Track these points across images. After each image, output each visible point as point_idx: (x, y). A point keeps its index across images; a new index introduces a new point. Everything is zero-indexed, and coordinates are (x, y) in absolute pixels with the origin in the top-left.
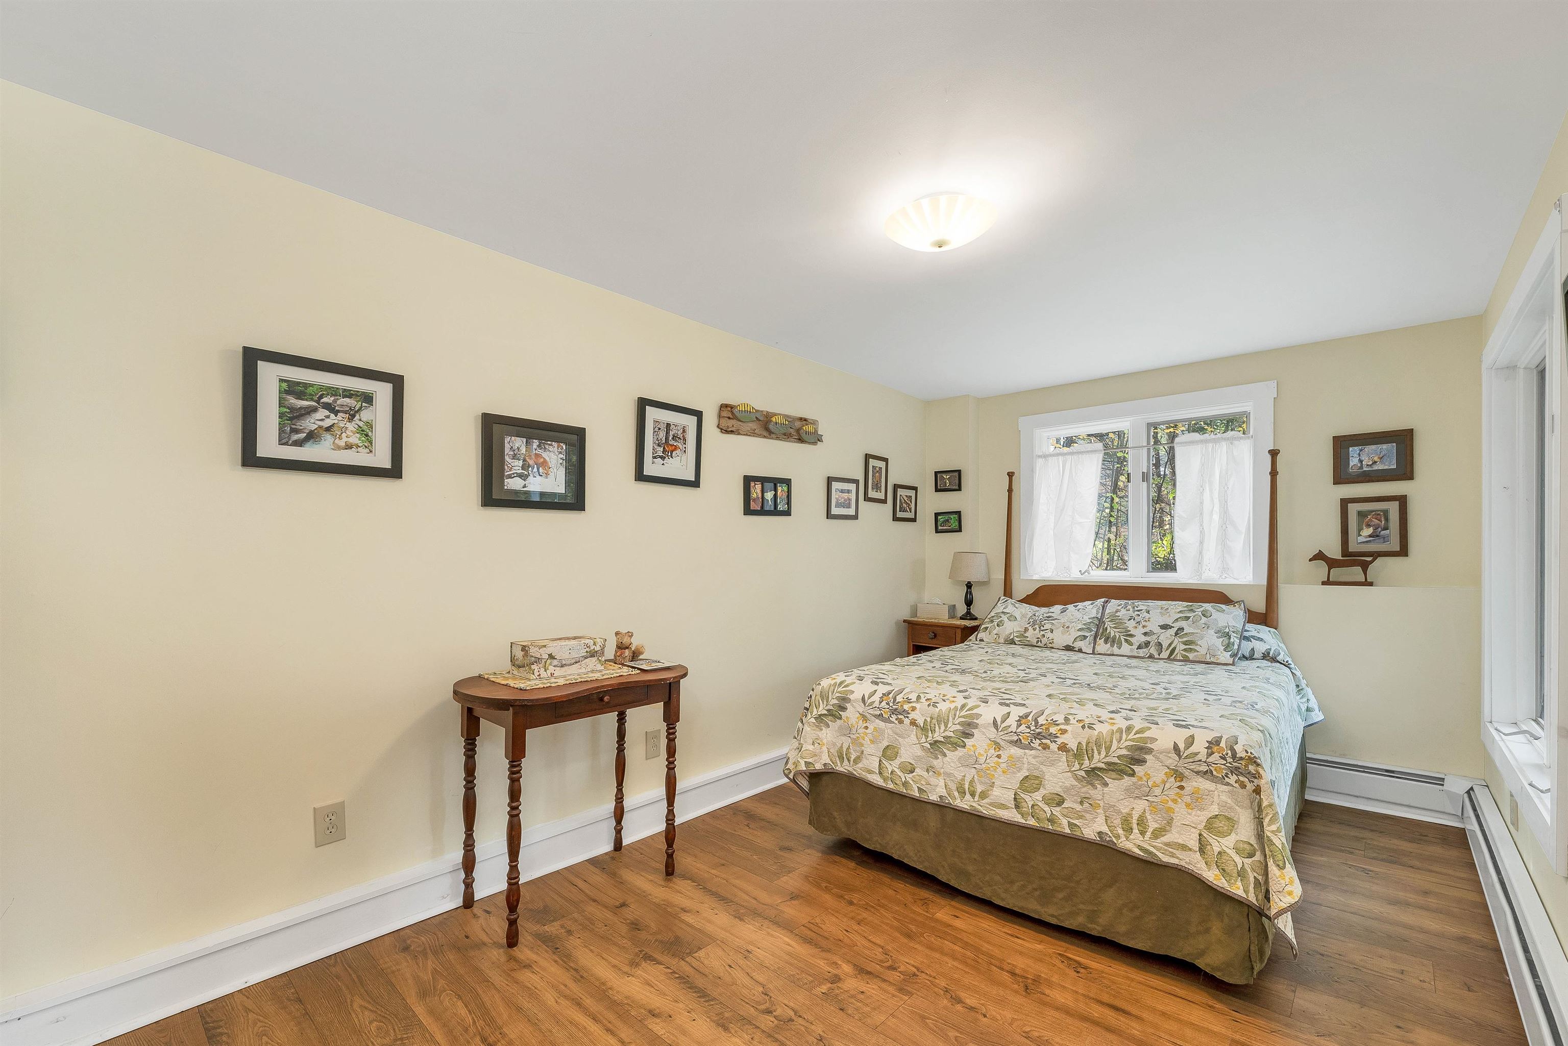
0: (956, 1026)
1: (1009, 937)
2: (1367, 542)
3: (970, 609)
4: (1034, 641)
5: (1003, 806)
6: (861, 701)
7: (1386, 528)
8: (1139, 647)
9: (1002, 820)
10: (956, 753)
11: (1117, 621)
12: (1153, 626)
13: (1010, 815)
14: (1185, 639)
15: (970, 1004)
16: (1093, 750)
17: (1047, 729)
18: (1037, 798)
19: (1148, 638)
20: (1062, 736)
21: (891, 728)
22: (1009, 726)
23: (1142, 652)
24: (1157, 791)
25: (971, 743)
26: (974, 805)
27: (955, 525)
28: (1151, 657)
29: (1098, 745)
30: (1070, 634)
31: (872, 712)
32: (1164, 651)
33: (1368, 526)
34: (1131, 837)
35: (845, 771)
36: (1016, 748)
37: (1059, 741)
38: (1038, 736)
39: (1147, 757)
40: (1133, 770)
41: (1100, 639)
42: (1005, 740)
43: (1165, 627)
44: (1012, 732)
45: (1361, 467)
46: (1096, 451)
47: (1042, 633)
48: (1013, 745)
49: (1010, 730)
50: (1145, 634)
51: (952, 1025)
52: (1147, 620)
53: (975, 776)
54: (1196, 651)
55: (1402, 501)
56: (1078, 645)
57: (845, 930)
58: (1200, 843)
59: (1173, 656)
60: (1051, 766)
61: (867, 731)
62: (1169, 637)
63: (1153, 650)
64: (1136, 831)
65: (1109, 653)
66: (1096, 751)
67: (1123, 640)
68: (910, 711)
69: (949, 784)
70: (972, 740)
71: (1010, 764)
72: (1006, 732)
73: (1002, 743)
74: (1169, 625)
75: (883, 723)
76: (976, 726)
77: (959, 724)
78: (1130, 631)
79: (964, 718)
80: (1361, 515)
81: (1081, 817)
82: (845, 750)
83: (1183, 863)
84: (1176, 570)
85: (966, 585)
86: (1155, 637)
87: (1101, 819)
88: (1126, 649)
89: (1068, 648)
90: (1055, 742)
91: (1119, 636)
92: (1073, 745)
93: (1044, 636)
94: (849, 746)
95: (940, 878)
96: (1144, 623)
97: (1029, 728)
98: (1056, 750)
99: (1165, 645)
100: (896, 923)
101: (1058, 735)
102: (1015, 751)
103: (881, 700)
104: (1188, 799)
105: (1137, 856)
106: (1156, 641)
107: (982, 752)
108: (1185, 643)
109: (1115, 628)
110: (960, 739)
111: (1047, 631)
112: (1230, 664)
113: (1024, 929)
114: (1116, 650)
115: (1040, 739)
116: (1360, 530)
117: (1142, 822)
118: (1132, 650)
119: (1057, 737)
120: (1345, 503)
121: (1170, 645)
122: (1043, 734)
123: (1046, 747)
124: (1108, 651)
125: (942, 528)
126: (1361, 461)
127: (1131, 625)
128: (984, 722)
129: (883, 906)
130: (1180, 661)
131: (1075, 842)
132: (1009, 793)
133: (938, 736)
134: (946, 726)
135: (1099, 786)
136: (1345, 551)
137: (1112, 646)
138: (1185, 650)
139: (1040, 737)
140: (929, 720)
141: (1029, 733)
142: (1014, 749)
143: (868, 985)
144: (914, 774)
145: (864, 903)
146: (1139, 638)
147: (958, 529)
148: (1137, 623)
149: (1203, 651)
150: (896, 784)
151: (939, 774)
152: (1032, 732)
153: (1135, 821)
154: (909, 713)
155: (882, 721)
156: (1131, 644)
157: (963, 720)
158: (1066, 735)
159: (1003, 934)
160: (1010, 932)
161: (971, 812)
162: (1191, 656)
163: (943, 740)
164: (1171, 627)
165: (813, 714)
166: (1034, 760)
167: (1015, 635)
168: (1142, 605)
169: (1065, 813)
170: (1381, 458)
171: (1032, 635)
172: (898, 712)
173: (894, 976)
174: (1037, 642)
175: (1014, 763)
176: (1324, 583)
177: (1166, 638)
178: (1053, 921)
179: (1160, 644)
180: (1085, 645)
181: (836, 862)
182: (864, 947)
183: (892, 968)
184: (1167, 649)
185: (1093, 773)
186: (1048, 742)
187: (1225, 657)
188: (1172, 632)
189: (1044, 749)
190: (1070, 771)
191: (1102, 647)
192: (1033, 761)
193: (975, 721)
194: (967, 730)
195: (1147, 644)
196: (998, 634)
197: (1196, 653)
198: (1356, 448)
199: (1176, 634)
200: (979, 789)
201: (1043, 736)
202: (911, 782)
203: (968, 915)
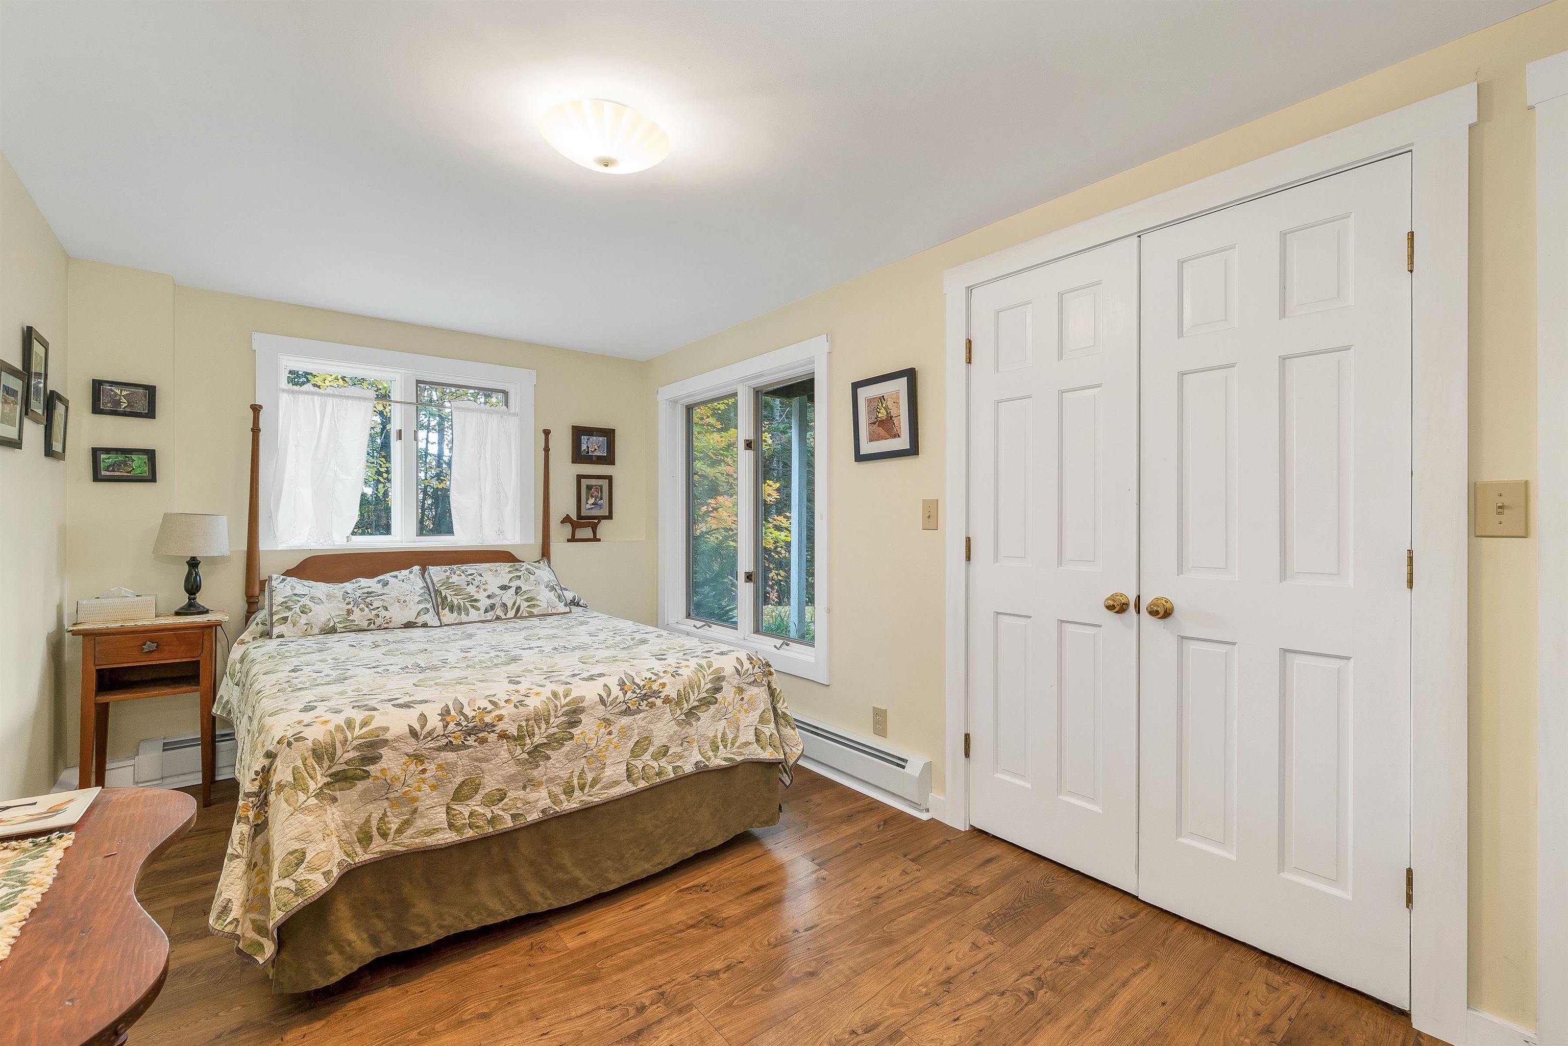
0: (749, 986)
1: (639, 910)
2: (591, 508)
3: (195, 599)
4: (365, 624)
5: (616, 783)
6: (409, 735)
7: (601, 499)
8: (486, 611)
9: (615, 798)
10: (563, 749)
11: (455, 587)
12: (493, 588)
13: (622, 789)
14: (526, 597)
15: (722, 967)
16: (688, 693)
17: (650, 688)
18: (646, 758)
19: (492, 601)
20: (663, 689)
21: (468, 756)
22: (617, 698)
23: (490, 615)
24: (731, 708)
25: (579, 732)
26: (584, 798)
27: (145, 471)
28: (498, 618)
29: (692, 688)
30: (410, 609)
31: (432, 745)
32: (509, 611)
33: (592, 496)
34: (719, 754)
35: (372, 856)
36: (625, 717)
37: (663, 695)
38: (644, 697)
39: (723, 684)
40: (716, 699)
41: (443, 609)
42: (614, 713)
43: (504, 588)
44: (620, 702)
45: (588, 452)
46: (365, 399)
47: (374, 612)
48: (623, 715)
49: (618, 701)
50: (489, 597)
51: (746, 987)
52: (484, 583)
53: (585, 766)
54: (538, 606)
55: (610, 478)
56: (421, 620)
57: (542, 1035)
58: (756, 735)
59: (519, 614)
60: (658, 721)
61: (427, 775)
62: (511, 596)
63: (499, 612)
64: (721, 747)
65: (456, 622)
66: (691, 693)
67: (469, 607)
68: (496, 723)
69: (554, 789)
70: (580, 727)
71: (621, 736)
72: (614, 705)
73: (612, 718)
74: (507, 586)
75: (453, 754)
76: (582, 710)
77: (563, 715)
78: (474, 596)
79: (567, 706)
80: (589, 488)
81: (681, 757)
82: (374, 823)
83: (746, 757)
84: (453, 533)
85: (187, 562)
86: (498, 599)
87: (695, 752)
88: (474, 615)
89: (409, 625)
90: (659, 697)
91: (464, 603)
92: (674, 695)
93: (378, 616)
94: (385, 814)
95: (539, 910)
96: (484, 587)
97: (635, 692)
98: (661, 704)
99: (509, 605)
100: (561, 984)
101: (661, 690)
102: (625, 721)
103: (445, 724)
104: (746, 706)
105: (726, 766)
106: (500, 602)
107: (592, 736)
108: (527, 600)
109: (455, 595)
110: (566, 732)
111: (379, 610)
112: (568, 613)
113: (637, 896)
114: (464, 618)
115: (646, 700)
116: (587, 499)
117: (724, 739)
118: (479, 615)
119: (660, 692)
120: (580, 478)
121: (514, 604)
122: (649, 694)
123: (652, 705)
124: (455, 620)
125: (108, 473)
126: (588, 447)
127: (471, 589)
128: (590, 703)
129: (518, 986)
130: (526, 617)
131: (681, 782)
132: (621, 767)
133: (538, 740)
134: (547, 723)
135: (694, 723)
136: (580, 517)
137: (459, 614)
138: (529, 606)
139: (647, 697)
140: (524, 724)
141: (636, 697)
142: (625, 719)
143: (660, 1039)
144: (506, 800)
145: (497, 1002)
146: (484, 603)
147: (150, 478)
148: (477, 587)
149: (544, 605)
150: (477, 827)
151: (540, 784)
152: (639, 695)
153: (719, 740)
154: (494, 726)
155: (452, 751)
156: (478, 609)
157: (567, 708)
158: (666, 687)
159: (632, 913)
160: (632, 907)
161: (581, 808)
162: (535, 611)
163: (546, 741)
164: (510, 587)
165: (311, 791)
166: (643, 722)
167: (336, 620)
168: (471, 568)
169: (669, 761)
170: (598, 447)
171: (358, 617)
172: (479, 730)
173: (655, 1012)
174: (369, 625)
175: (625, 733)
176: (569, 541)
177: (508, 597)
178: (660, 868)
179: (504, 605)
180: (430, 618)
181: (364, 1008)
182: (590, 1024)
183: (641, 1009)
184: (512, 609)
185: (691, 713)
186: (653, 699)
187: (562, 608)
188: (512, 591)
189: (651, 707)
190: (674, 719)
191: (448, 616)
192: (643, 724)
193: (581, 705)
194: (574, 716)
195: (492, 607)
196: (308, 624)
197: (540, 608)
198: (585, 437)
199: (517, 593)
200: (589, 777)
201: (649, 696)
202: (501, 813)
203: (588, 924)
